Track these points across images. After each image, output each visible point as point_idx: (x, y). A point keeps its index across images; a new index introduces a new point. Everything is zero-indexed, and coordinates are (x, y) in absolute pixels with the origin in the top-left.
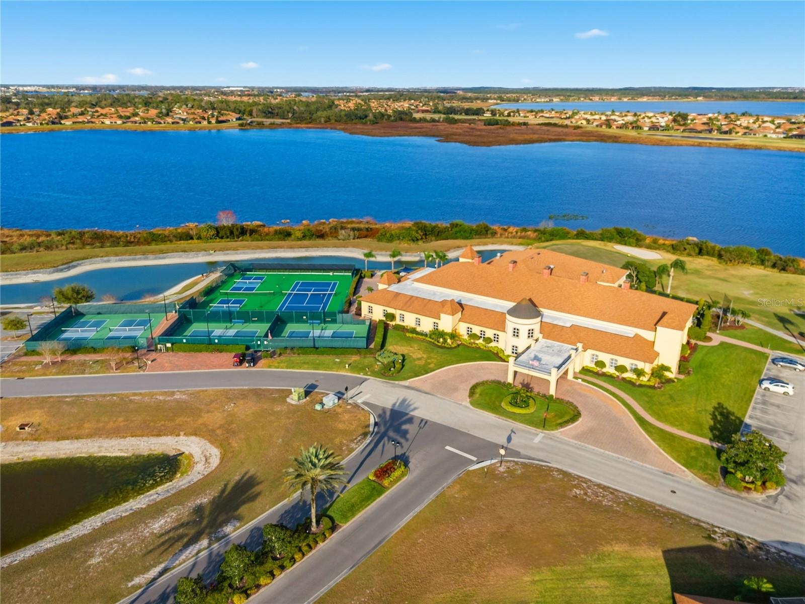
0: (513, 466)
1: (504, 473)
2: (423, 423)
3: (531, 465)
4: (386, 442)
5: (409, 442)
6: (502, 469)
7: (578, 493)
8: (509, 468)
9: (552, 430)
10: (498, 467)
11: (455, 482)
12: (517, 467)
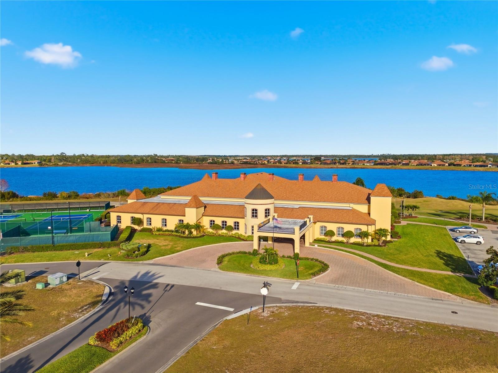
0: (277, 310)
1: (269, 317)
2: (169, 287)
3: (297, 307)
4: (122, 307)
5: (151, 304)
6: (265, 314)
7: (361, 324)
8: (273, 312)
9: (307, 279)
10: (261, 313)
11: (210, 334)
12: (282, 310)
